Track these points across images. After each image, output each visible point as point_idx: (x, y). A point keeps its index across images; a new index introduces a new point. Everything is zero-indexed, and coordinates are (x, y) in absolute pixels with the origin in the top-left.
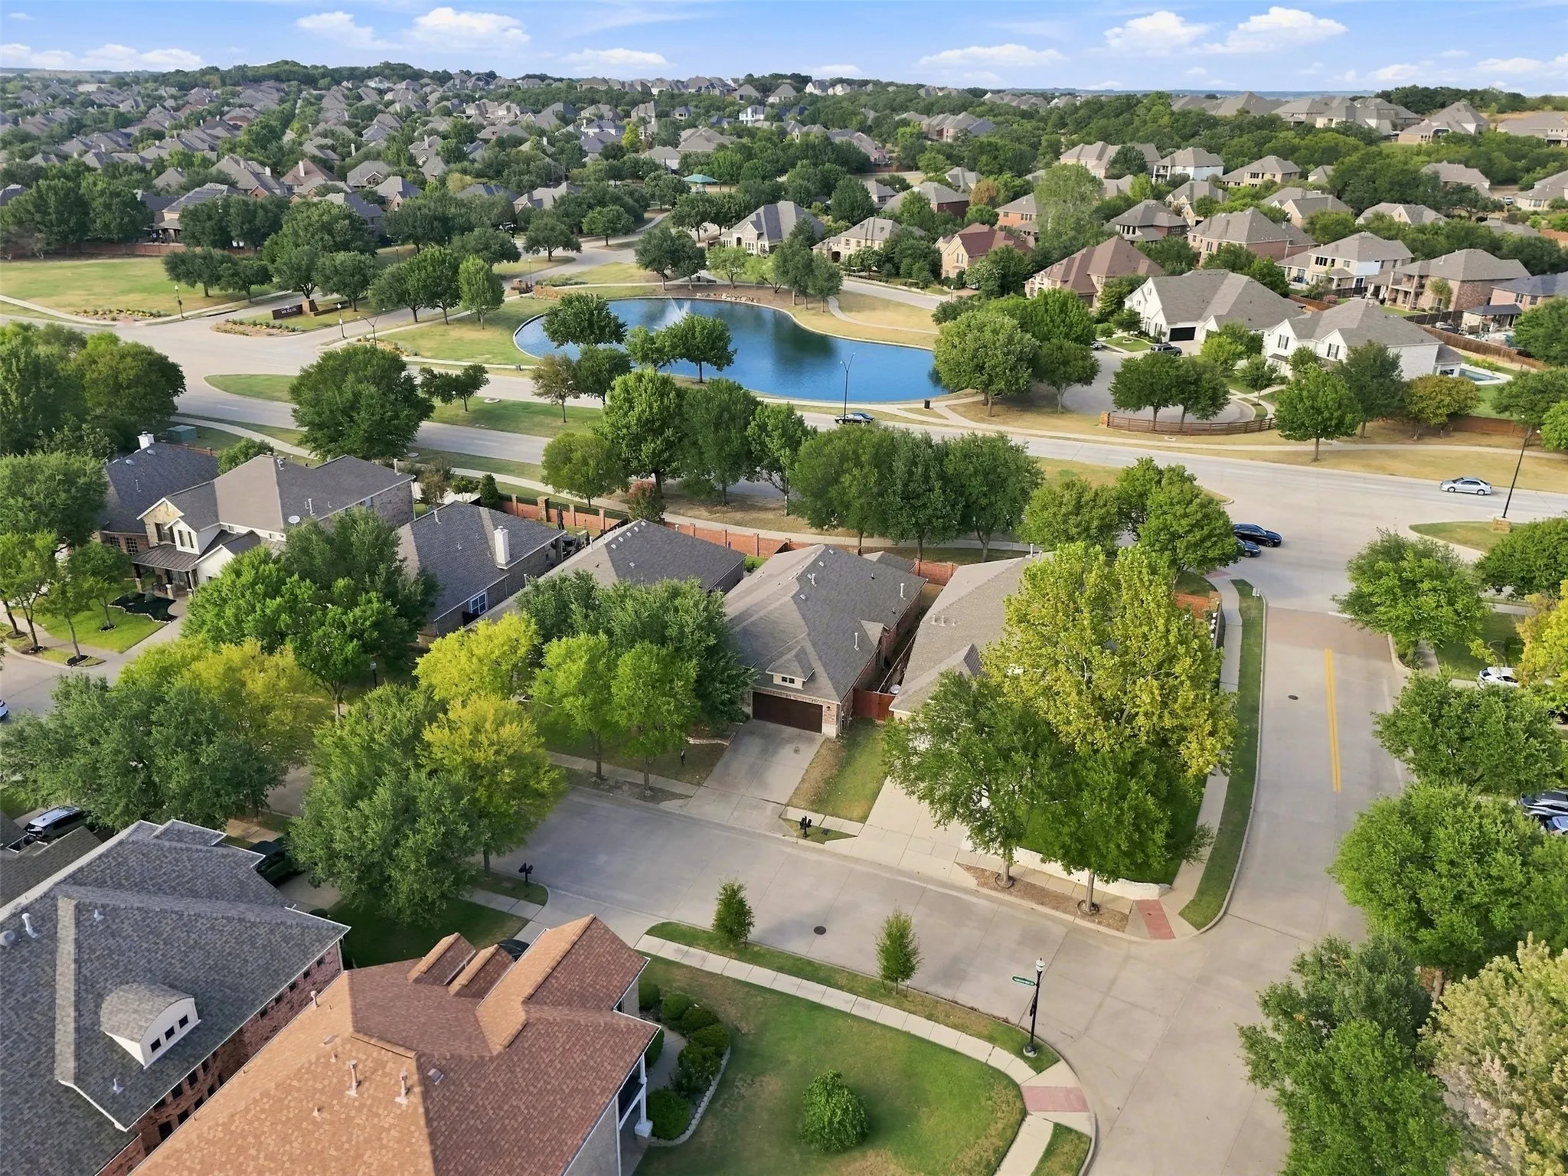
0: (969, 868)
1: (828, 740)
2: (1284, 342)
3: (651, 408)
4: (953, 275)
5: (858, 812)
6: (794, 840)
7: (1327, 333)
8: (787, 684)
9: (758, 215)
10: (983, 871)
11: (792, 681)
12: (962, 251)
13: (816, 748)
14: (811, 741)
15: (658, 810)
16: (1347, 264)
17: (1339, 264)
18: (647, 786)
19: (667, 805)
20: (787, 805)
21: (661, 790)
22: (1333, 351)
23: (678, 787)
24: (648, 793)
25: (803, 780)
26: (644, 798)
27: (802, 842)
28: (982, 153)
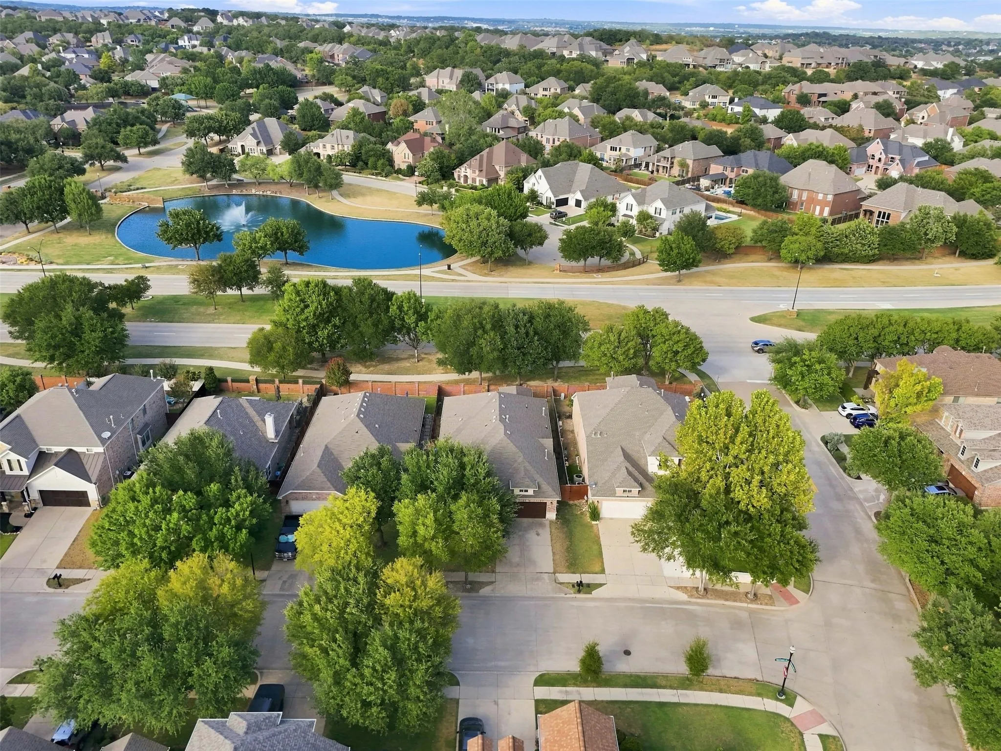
0: (678, 588)
1: (551, 522)
2: (629, 207)
3: (321, 306)
4: (404, 167)
5: (597, 568)
6: (574, 595)
7: (653, 201)
8: (524, 493)
9: (253, 129)
10: (686, 587)
11: (526, 491)
12: (407, 151)
13: (548, 529)
14: (542, 525)
15: (480, 597)
16: (628, 150)
17: (624, 150)
18: (466, 582)
19: (485, 591)
20: (554, 573)
21: (476, 582)
22: (658, 211)
23: (483, 577)
24: (468, 586)
25: (554, 553)
26: (469, 591)
27: (578, 596)
28: (378, 76)
